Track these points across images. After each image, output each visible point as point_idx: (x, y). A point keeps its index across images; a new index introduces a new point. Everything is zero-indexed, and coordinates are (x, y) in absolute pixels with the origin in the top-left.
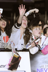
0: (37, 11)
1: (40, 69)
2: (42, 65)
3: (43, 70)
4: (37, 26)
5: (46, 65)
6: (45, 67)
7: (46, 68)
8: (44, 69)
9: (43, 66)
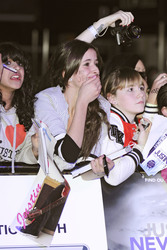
0: (127, 18)
1: (141, 239)
2: (149, 225)
3: (153, 244)
4: (133, 79)
5: (162, 225)
6: (159, 232)
7: (162, 235)
8: (158, 239)
9: (154, 229)
